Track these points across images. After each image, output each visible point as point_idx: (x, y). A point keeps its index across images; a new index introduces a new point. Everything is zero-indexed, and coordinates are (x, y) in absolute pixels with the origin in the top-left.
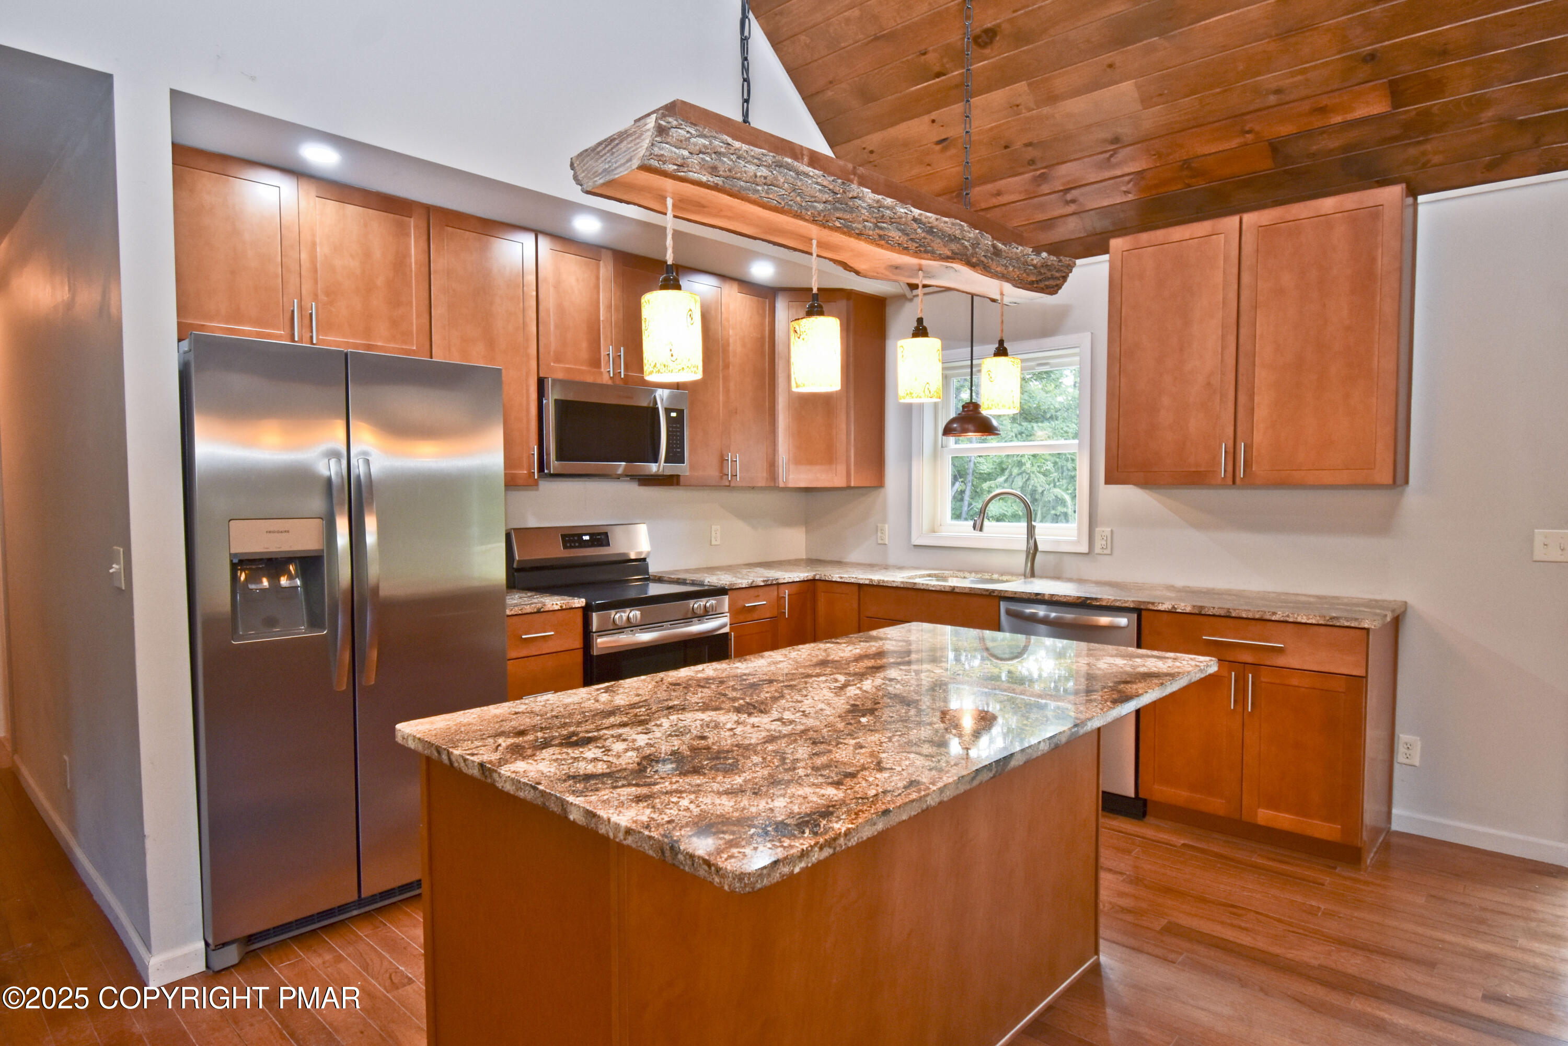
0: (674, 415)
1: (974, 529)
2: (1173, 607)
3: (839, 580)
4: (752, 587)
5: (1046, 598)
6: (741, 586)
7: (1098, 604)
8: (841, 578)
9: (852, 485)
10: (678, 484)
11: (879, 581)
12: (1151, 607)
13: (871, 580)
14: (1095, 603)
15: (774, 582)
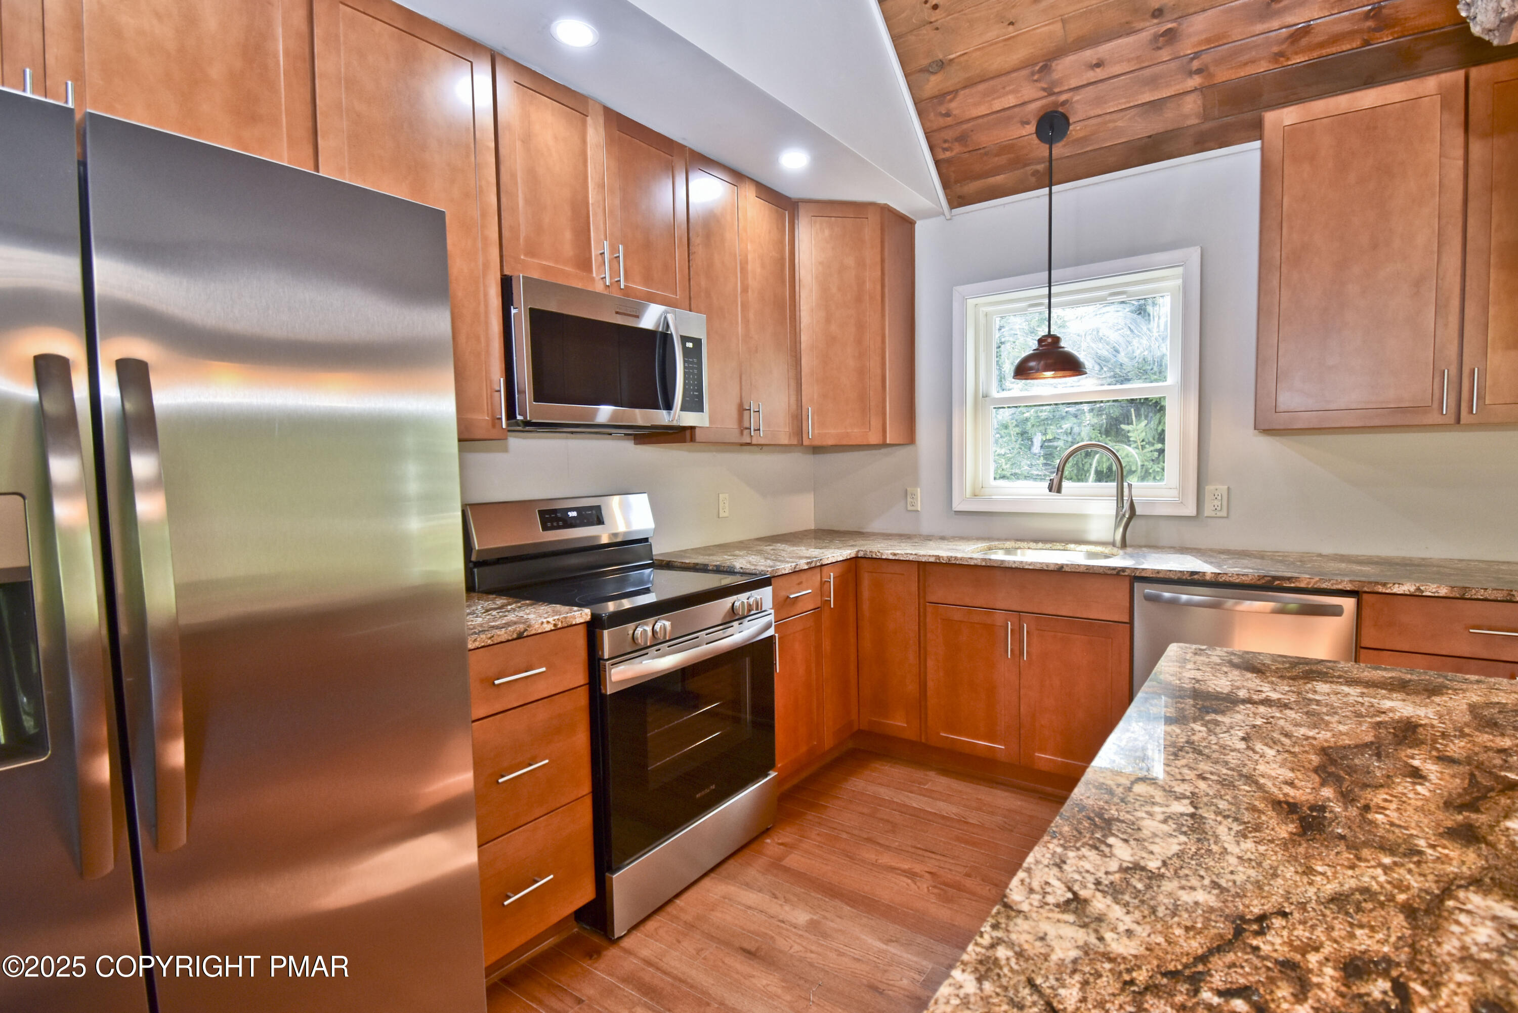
0: (690, 345)
1: (1050, 490)
2: (1418, 589)
3: (891, 557)
4: (796, 572)
5: (1208, 578)
6: (784, 572)
7: (1292, 585)
8: (895, 555)
9: (888, 442)
10: (693, 439)
11: (949, 558)
12: (1381, 589)
13: (938, 557)
14: (1287, 584)
15: (818, 564)
